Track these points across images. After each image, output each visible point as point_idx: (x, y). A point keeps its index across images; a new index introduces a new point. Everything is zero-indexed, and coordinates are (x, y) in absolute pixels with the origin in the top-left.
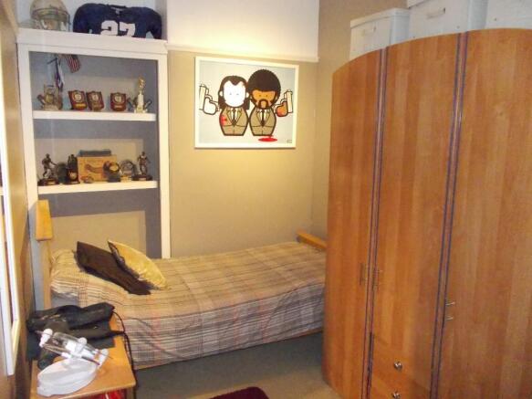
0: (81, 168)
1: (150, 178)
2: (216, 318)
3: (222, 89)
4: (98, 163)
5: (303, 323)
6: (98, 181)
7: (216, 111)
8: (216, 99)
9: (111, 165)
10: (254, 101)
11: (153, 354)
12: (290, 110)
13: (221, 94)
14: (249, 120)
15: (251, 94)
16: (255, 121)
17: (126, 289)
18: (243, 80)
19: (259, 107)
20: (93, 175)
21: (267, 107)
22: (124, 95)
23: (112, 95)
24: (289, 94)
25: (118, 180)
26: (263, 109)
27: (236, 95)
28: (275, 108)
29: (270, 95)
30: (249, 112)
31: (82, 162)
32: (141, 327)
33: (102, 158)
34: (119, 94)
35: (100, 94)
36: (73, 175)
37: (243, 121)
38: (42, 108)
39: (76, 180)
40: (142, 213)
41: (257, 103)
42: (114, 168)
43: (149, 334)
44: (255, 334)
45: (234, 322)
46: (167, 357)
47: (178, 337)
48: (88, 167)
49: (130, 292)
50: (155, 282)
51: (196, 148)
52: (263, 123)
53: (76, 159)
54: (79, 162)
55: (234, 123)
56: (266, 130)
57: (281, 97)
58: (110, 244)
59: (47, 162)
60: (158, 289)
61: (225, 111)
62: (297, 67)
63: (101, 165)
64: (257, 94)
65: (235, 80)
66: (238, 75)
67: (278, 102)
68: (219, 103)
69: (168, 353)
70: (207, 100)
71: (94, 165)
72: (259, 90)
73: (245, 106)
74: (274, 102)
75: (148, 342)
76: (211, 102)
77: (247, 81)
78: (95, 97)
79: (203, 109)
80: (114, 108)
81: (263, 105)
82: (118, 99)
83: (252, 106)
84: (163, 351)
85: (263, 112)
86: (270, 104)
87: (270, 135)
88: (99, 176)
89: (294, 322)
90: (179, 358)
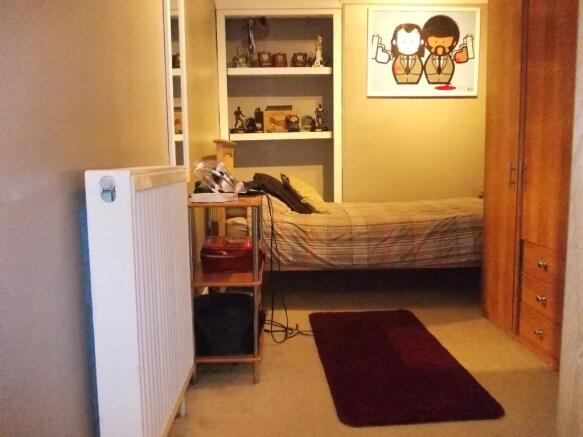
0: (266, 120)
1: (325, 129)
2: (366, 233)
3: (395, 37)
4: (281, 116)
5: (462, 252)
6: (280, 131)
7: (389, 59)
8: (389, 47)
9: (291, 117)
10: (430, 48)
11: (306, 257)
12: (471, 56)
13: (394, 42)
14: (424, 68)
15: (426, 41)
16: (430, 69)
17: (289, 206)
18: (417, 27)
19: (436, 53)
20: (277, 127)
21: (444, 53)
22: (305, 55)
23: (295, 55)
24: (469, 39)
25: (297, 130)
26: (440, 56)
27: (410, 43)
28: (452, 54)
29: (447, 41)
30: (424, 59)
31: (267, 116)
32: (296, 231)
33: (284, 112)
34: (300, 54)
35: (284, 56)
36: (259, 125)
37: (417, 69)
38: (234, 66)
39: (262, 130)
40: (321, 167)
41: (433, 50)
42: (293, 120)
43: (302, 237)
44: (407, 255)
45: (385, 240)
46: (318, 262)
47: (328, 245)
48: (273, 120)
49: (293, 210)
50: (317, 207)
51: (369, 97)
52: (439, 71)
53: (262, 113)
54: (264, 115)
55: (408, 71)
56: (443, 78)
57: (461, 42)
58: (282, 176)
59: (238, 113)
60: (319, 212)
61: (398, 60)
62: (478, 10)
63: (284, 118)
64: (433, 41)
65: (409, 28)
66: (412, 23)
67: (457, 48)
68: (392, 51)
69: (319, 259)
70: (380, 49)
71: (277, 118)
72: (435, 36)
73: (420, 53)
74: (451, 48)
75: (301, 245)
76: (384, 50)
77: (422, 27)
78: (280, 58)
79: (376, 59)
80: (295, 64)
81: (440, 51)
82: (300, 58)
83: (427, 53)
84: (315, 256)
85: (440, 59)
86: (447, 51)
87: (448, 83)
88: (281, 128)
89: (451, 250)
90: (329, 264)
